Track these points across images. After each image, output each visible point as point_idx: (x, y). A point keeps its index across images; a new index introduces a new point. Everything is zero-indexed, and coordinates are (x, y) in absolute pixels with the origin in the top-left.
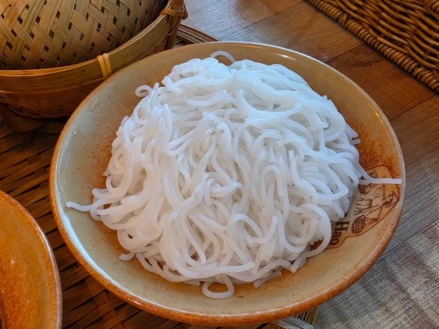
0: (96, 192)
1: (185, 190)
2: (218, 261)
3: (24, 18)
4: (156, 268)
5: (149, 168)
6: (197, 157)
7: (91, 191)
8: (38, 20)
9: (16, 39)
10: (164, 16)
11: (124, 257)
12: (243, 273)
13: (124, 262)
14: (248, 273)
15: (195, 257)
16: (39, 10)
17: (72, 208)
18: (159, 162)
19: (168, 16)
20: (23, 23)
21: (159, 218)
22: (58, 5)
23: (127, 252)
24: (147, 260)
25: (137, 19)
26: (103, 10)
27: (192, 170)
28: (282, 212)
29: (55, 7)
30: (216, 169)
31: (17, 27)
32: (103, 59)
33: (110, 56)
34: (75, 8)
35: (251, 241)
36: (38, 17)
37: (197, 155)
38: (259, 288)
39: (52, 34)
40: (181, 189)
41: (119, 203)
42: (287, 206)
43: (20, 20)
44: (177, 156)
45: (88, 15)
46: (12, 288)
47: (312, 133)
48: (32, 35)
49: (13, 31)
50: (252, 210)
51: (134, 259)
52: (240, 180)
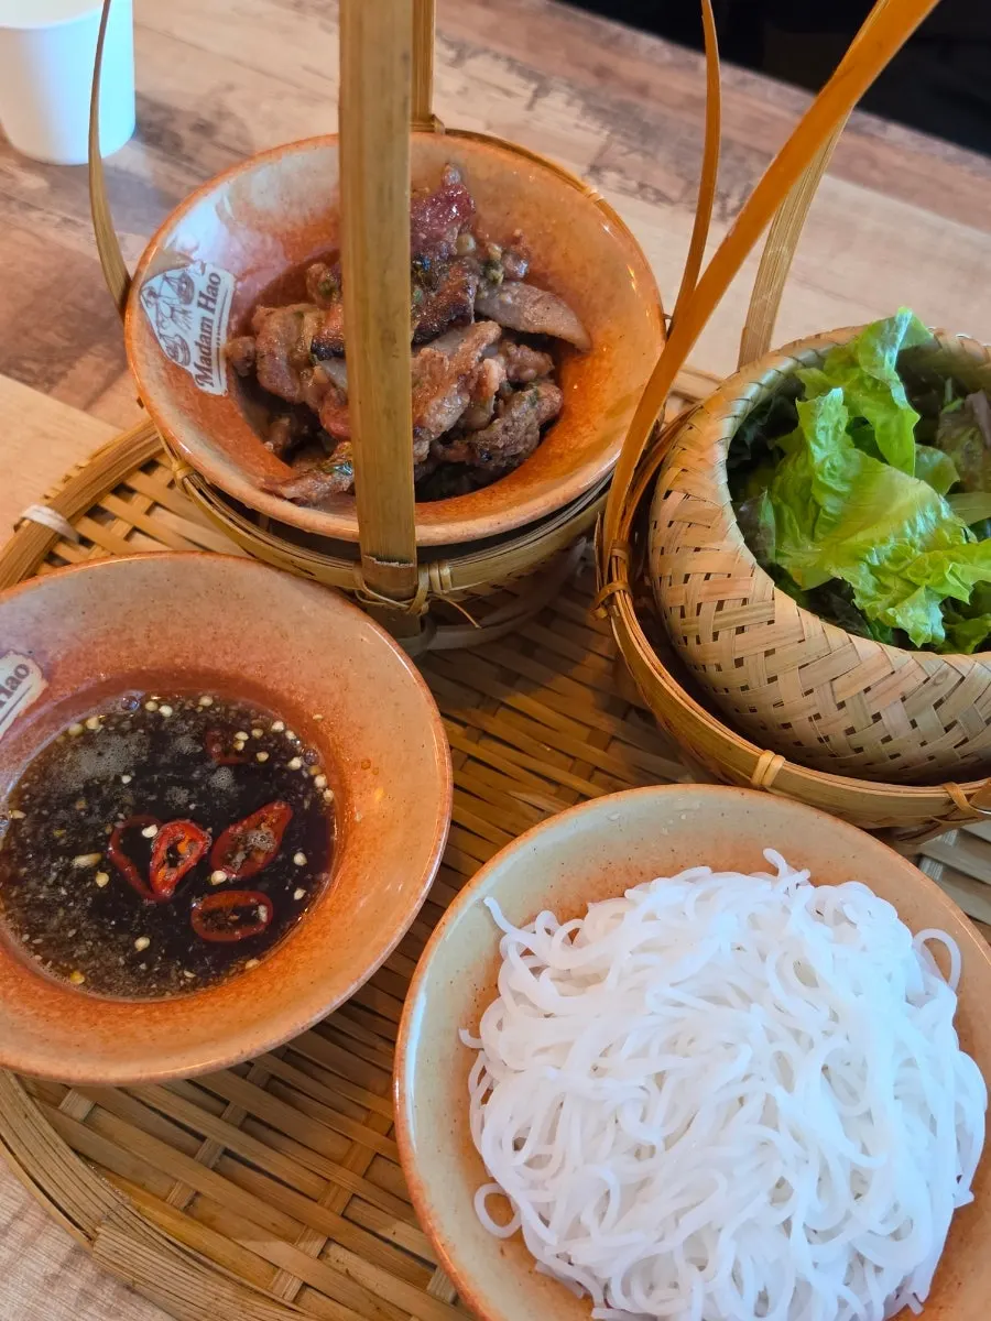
0: (545, 918)
1: (602, 1063)
2: (533, 1185)
3: (727, 607)
4: (477, 1094)
5: (611, 980)
6: (671, 1045)
7: (545, 909)
8: (741, 630)
9: (695, 617)
10: (943, 795)
11: (465, 1036)
12: (535, 1235)
13: (459, 1039)
14: (542, 1244)
15: (517, 1146)
16: (754, 621)
17: (488, 909)
18: (631, 989)
19: (951, 802)
20: (720, 613)
21: (544, 1050)
22: (783, 642)
23: (476, 1033)
24: (484, 1072)
25: (898, 755)
26: (841, 705)
27: (643, 1052)
28: (661, 1239)
29: (775, 640)
30: (665, 1087)
31: (709, 607)
32: (771, 763)
33: (781, 770)
34: (800, 668)
35: (589, 1218)
36: (743, 627)
37: (675, 1043)
38: (537, 1272)
39: (739, 662)
40: (604, 1054)
41: (536, 971)
42: (675, 1242)
43: (720, 605)
44: (652, 1014)
45: (811, 691)
46: (338, 911)
47: (848, 1216)
48: (715, 636)
49: (699, 605)
50: (638, 1189)
51: (476, 1051)
52: (669, 1142)
